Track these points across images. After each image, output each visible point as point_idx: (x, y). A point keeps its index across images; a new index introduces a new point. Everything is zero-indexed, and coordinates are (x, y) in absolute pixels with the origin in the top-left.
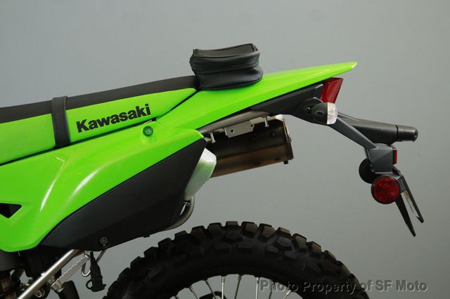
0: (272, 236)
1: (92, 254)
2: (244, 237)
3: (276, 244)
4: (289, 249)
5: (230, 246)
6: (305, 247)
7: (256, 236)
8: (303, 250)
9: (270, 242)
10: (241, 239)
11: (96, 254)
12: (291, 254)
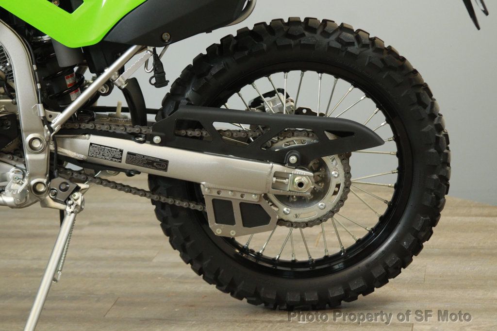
0: (335, 31)
1: (154, 50)
2: (306, 33)
3: (339, 40)
4: (352, 44)
5: (292, 42)
6: (368, 42)
7: (319, 32)
8: (366, 46)
9: (333, 38)
10: (303, 35)
11: (159, 50)
12: (355, 49)
